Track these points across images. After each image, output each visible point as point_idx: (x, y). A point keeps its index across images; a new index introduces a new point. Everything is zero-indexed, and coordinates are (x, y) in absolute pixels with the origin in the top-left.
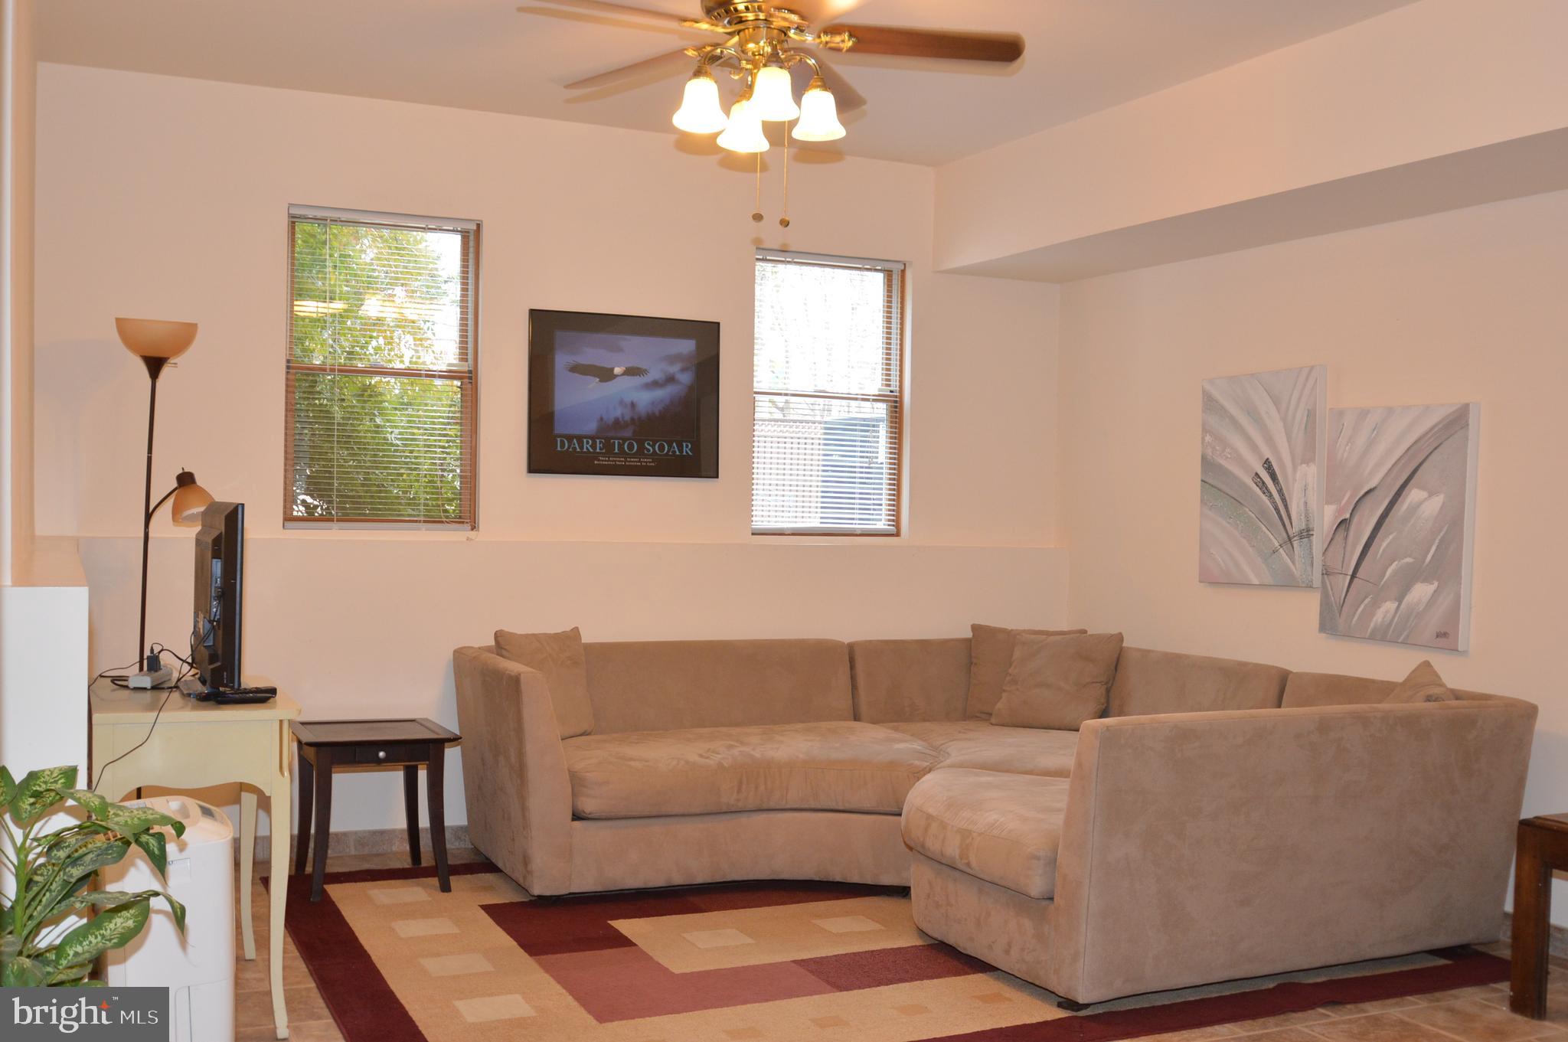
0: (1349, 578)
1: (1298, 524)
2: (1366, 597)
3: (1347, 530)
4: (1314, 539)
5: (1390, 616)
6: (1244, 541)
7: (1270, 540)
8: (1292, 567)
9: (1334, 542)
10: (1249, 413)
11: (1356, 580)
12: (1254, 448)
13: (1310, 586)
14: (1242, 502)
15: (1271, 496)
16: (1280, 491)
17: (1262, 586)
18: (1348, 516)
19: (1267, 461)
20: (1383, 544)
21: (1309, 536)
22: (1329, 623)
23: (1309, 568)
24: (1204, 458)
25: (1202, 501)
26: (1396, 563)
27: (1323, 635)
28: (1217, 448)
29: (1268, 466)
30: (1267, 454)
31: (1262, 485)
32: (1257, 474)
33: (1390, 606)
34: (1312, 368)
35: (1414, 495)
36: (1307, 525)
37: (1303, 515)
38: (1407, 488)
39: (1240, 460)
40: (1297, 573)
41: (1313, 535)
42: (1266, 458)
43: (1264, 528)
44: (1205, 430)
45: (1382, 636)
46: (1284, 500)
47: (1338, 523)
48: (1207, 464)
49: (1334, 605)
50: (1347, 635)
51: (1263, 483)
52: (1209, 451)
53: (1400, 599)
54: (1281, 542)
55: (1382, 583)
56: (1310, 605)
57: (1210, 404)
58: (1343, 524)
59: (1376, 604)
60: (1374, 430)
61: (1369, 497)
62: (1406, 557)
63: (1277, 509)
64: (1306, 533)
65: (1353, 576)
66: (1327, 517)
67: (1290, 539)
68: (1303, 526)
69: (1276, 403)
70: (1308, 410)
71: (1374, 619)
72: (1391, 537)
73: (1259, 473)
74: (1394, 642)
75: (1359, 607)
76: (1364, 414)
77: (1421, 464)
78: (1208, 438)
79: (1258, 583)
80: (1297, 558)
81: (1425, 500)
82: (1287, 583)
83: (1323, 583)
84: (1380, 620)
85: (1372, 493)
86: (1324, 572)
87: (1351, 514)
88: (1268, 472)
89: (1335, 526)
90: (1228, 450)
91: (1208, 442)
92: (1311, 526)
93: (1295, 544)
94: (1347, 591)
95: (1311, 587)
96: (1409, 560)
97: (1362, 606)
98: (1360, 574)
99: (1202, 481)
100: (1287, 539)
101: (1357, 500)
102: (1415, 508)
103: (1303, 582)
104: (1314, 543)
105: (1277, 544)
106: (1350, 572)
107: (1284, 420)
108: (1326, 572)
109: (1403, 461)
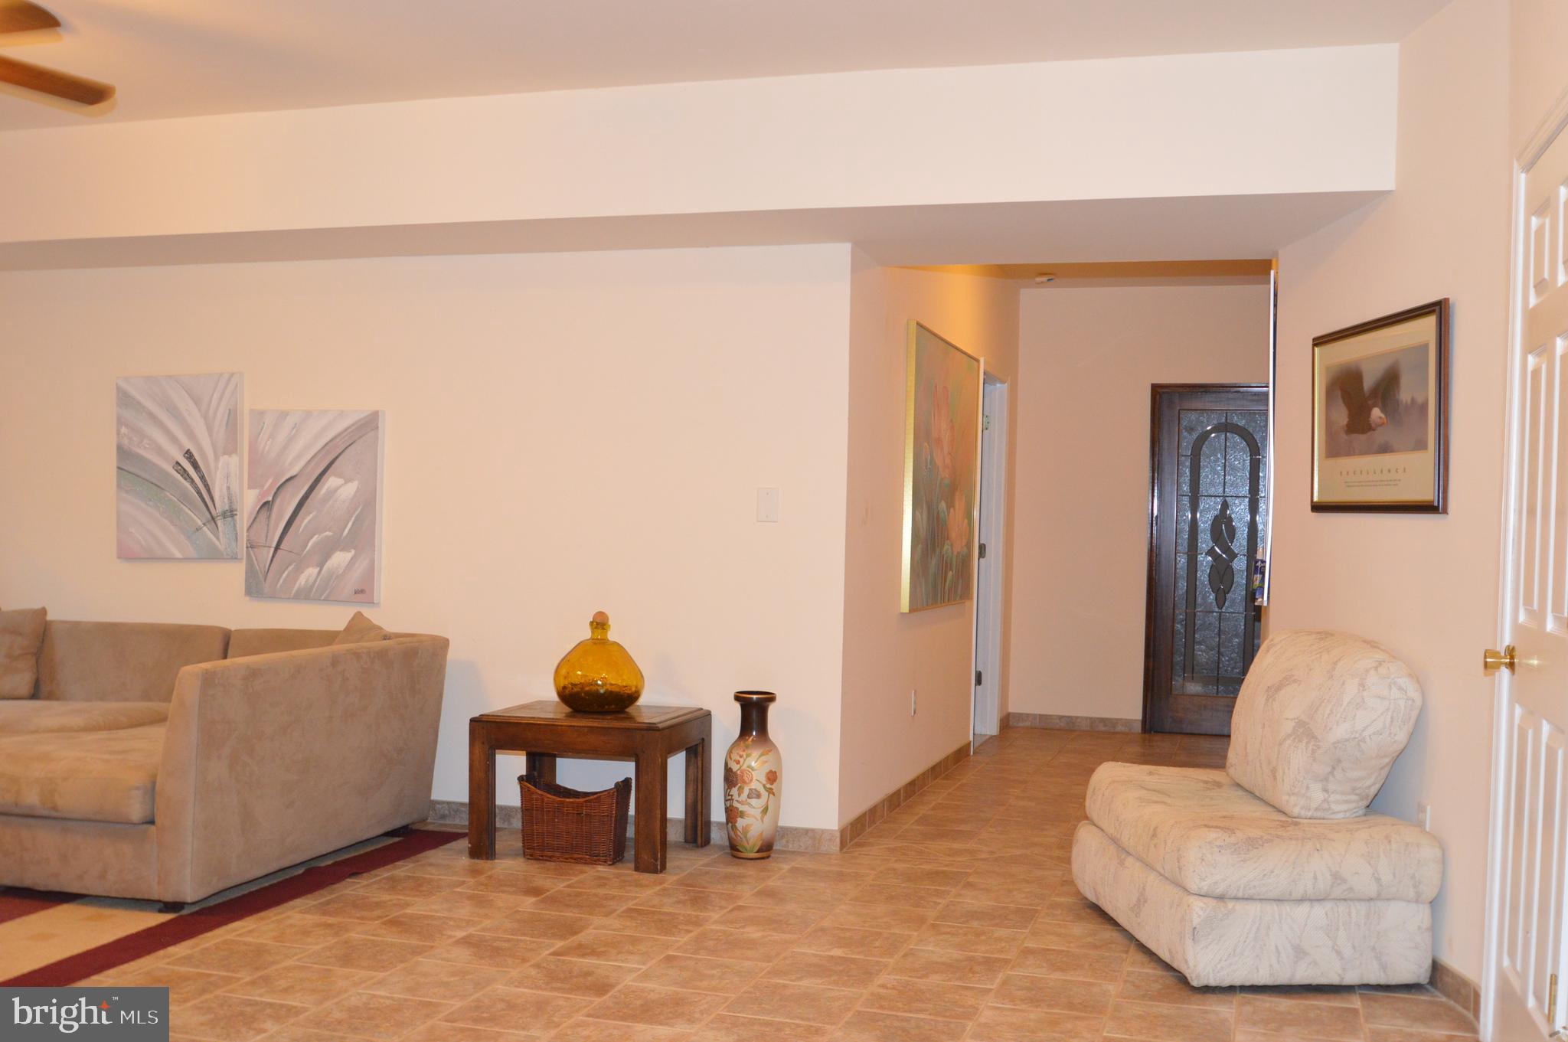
0: (272, 550)
1: (221, 504)
2: (290, 565)
3: (270, 510)
4: (237, 518)
5: (312, 580)
6: (166, 522)
7: (193, 520)
8: (217, 542)
9: (258, 520)
10: (167, 410)
11: (279, 551)
12: (174, 439)
13: (234, 558)
14: (162, 486)
15: (192, 481)
16: (202, 478)
17: (186, 559)
18: (270, 498)
19: (188, 452)
20: (305, 521)
21: (233, 516)
22: (255, 587)
23: (234, 544)
24: (120, 449)
25: (119, 487)
26: (316, 536)
27: (248, 598)
28: (135, 439)
29: (189, 455)
30: (188, 445)
31: (184, 473)
32: (178, 463)
33: (311, 572)
34: (232, 374)
35: (331, 482)
36: (230, 506)
37: (227, 498)
38: (324, 477)
39: (160, 451)
40: (221, 548)
41: (236, 515)
42: (187, 449)
43: (187, 510)
44: (120, 422)
45: (305, 595)
46: (206, 486)
47: (261, 504)
48: (123, 453)
49: (259, 572)
50: (273, 596)
51: (184, 470)
52: (126, 442)
53: (321, 565)
54: (204, 521)
55: (305, 552)
56: (235, 574)
57: (124, 399)
58: (267, 505)
59: (299, 570)
60: (293, 428)
61: (289, 483)
62: (326, 531)
63: (199, 493)
64: (230, 513)
65: (277, 548)
66: (249, 500)
67: (213, 519)
68: (227, 508)
69: (197, 402)
70: (230, 410)
71: (298, 583)
72: (311, 515)
73: (180, 462)
74: (317, 599)
75: (284, 572)
76: (283, 415)
77: (337, 458)
78: (124, 430)
79: (181, 557)
80: (221, 534)
81: (340, 487)
82: (213, 555)
83: (248, 554)
84: (303, 583)
85: (292, 481)
86: (249, 545)
87: (273, 498)
88: (190, 461)
89: (259, 507)
90: (145, 441)
91: (125, 434)
92: (234, 507)
93: (220, 523)
94: (272, 560)
95: (236, 558)
96: (327, 533)
97: (286, 573)
98: (283, 546)
99: (119, 468)
100: (210, 518)
101: (279, 485)
102: (332, 492)
103: (228, 555)
104: (238, 522)
105: (200, 523)
106: (274, 544)
107: (205, 417)
108: (251, 546)
109: (321, 455)
